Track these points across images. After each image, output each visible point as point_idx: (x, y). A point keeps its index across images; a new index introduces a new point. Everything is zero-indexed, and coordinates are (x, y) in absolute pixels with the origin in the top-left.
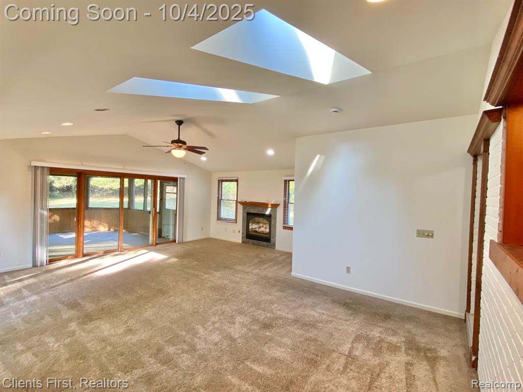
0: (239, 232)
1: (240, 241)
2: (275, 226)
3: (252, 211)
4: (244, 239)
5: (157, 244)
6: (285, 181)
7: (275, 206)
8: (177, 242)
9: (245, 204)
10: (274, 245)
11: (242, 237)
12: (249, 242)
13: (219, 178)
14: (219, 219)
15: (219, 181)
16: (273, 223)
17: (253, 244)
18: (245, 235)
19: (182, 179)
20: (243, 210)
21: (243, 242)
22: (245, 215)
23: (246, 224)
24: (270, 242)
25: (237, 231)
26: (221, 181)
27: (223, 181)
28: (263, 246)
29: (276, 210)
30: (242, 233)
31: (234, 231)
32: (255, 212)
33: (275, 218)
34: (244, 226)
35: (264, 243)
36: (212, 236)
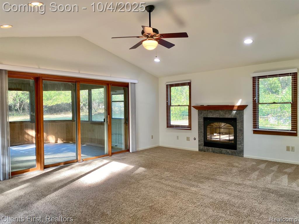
0: (195, 139)
1: (197, 149)
2: (242, 131)
3: (210, 115)
4: (202, 147)
5: (112, 154)
6: (254, 78)
7: (242, 108)
8: (131, 151)
9: (201, 109)
10: (242, 152)
11: (199, 145)
12: (208, 150)
13: (167, 83)
14: (169, 126)
15: (167, 86)
16: (239, 127)
17: (214, 152)
18: (203, 143)
19: (133, 84)
20: (199, 115)
21: (200, 150)
22: (202, 120)
23: (203, 131)
24: (236, 149)
25: (192, 139)
26: (169, 87)
27: (172, 85)
28: (227, 153)
29: (243, 112)
30: (199, 141)
31: (188, 139)
32: (214, 116)
33: (242, 122)
34: (201, 132)
35: (228, 150)
36: (161, 144)
